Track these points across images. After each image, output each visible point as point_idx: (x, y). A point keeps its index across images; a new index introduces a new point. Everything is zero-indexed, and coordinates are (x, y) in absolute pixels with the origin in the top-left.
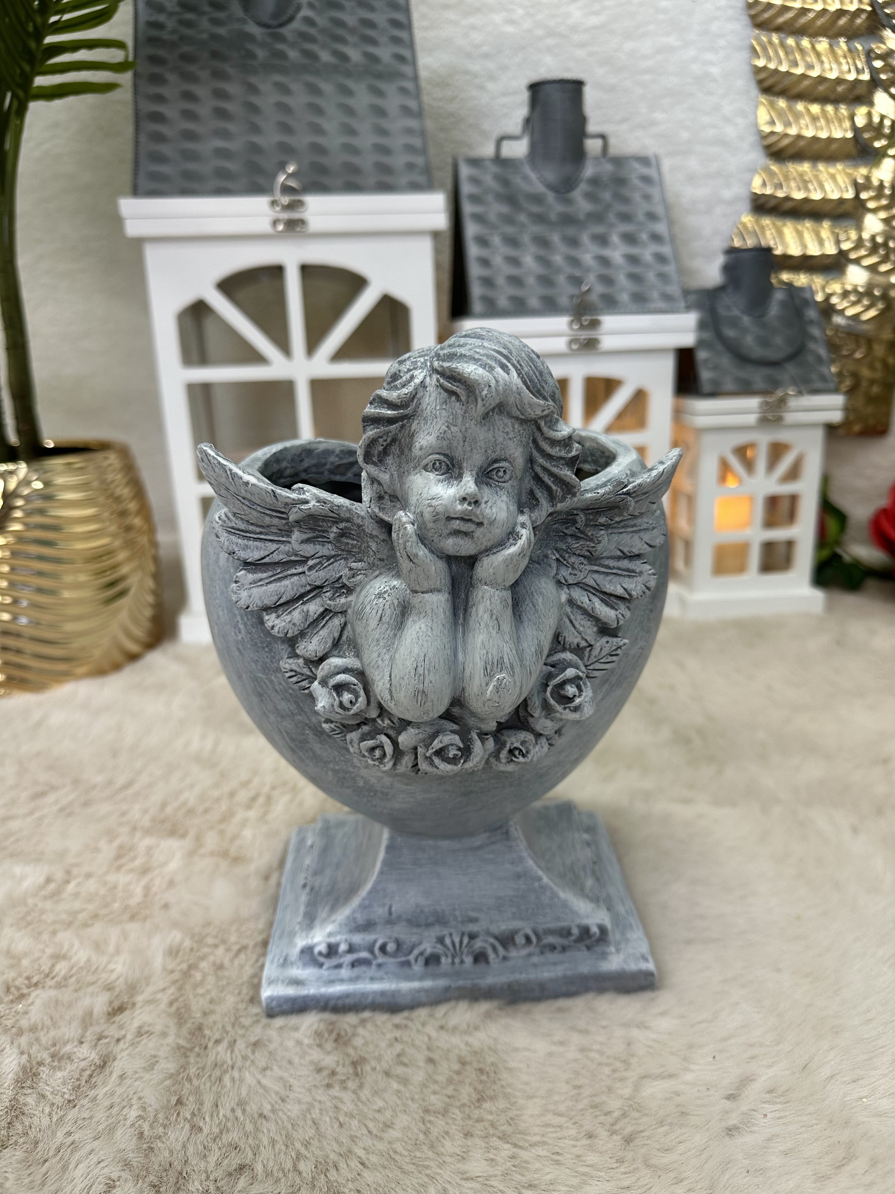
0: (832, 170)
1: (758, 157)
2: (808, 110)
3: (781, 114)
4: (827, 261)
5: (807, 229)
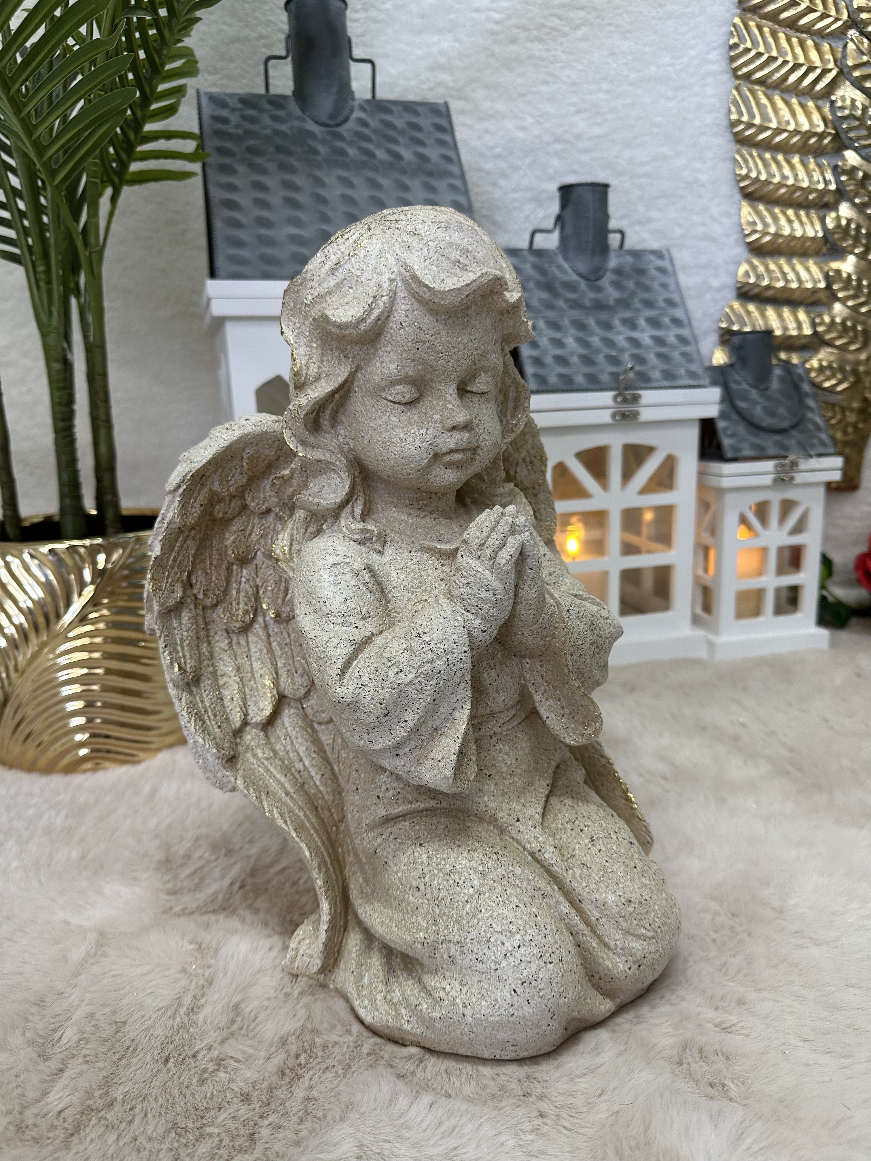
0: (806, 264)
2: (784, 214)
3: (760, 216)
4: (803, 341)
5: (787, 313)
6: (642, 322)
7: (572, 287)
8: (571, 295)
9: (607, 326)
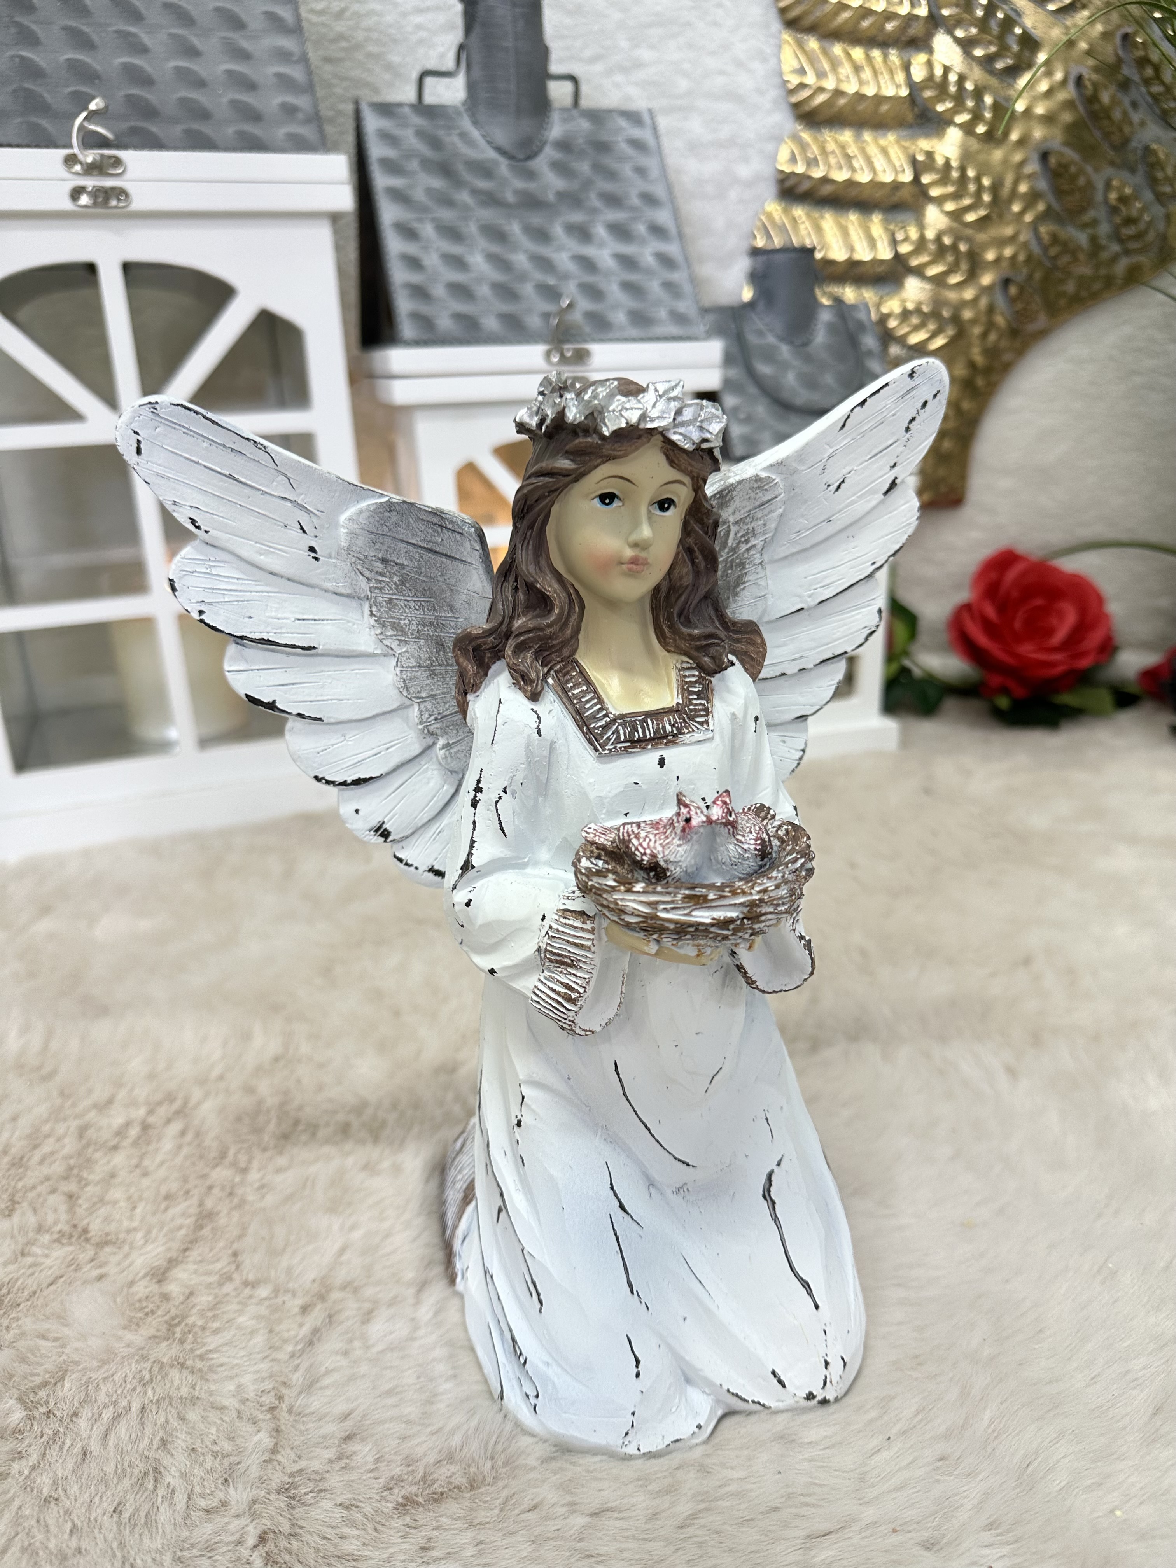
0: (882, 142)
1: (784, 120)
2: (849, 55)
3: (812, 59)
4: (880, 269)
5: (853, 224)
6: (600, 231)
7: (485, 170)
8: (482, 184)
9: (542, 236)
